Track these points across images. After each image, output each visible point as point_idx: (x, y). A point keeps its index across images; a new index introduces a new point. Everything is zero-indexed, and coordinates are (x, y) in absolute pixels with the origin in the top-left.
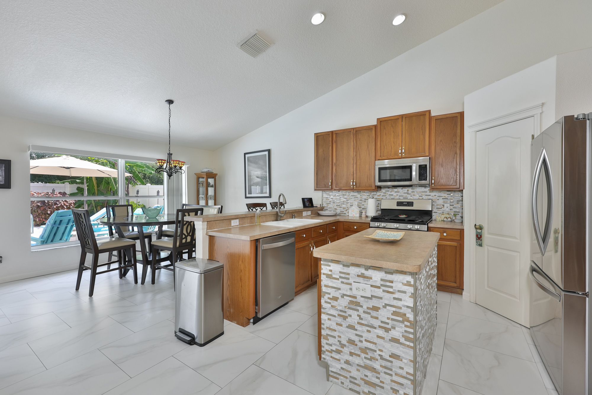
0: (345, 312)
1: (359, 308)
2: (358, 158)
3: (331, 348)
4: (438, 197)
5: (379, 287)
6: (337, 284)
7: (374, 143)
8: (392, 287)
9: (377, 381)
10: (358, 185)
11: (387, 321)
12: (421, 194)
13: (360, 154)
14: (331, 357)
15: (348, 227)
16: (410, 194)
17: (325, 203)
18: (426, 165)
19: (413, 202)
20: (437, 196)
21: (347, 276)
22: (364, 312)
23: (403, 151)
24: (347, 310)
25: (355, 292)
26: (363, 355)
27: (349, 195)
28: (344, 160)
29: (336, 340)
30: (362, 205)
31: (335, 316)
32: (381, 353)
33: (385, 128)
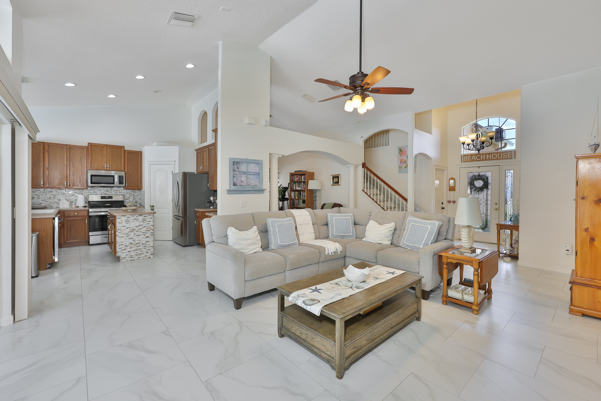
0: (128, 234)
1: (134, 231)
2: (71, 166)
3: (121, 249)
4: (127, 193)
5: (142, 222)
6: (125, 224)
7: (85, 158)
8: (146, 221)
9: (141, 253)
11: (145, 232)
12: (117, 192)
14: (122, 253)
16: (109, 191)
18: (123, 176)
19: (112, 196)
21: (129, 221)
22: (136, 231)
23: (108, 166)
24: (129, 233)
25: (132, 225)
26: (136, 246)
27: (56, 192)
28: (57, 166)
29: (124, 245)
31: (123, 237)
32: (142, 243)
33: (94, 150)
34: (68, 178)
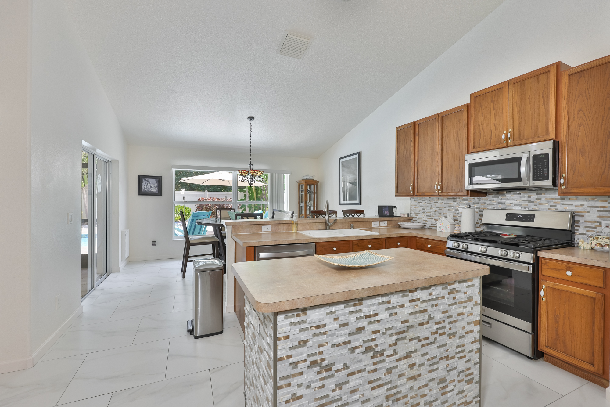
2: (445, 153)
4: (589, 208)
7: (465, 130)
10: (444, 189)
12: (555, 202)
13: (447, 147)
15: (422, 244)
16: (533, 202)
17: (414, 213)
18: (547, 155)
19: (534, 215)
20: (585, 206)
23: (509, 135)
27: (442, 203)
28: (428, 157)
30: (459, 217)
33: (481, 107)
34: (440, 176)
